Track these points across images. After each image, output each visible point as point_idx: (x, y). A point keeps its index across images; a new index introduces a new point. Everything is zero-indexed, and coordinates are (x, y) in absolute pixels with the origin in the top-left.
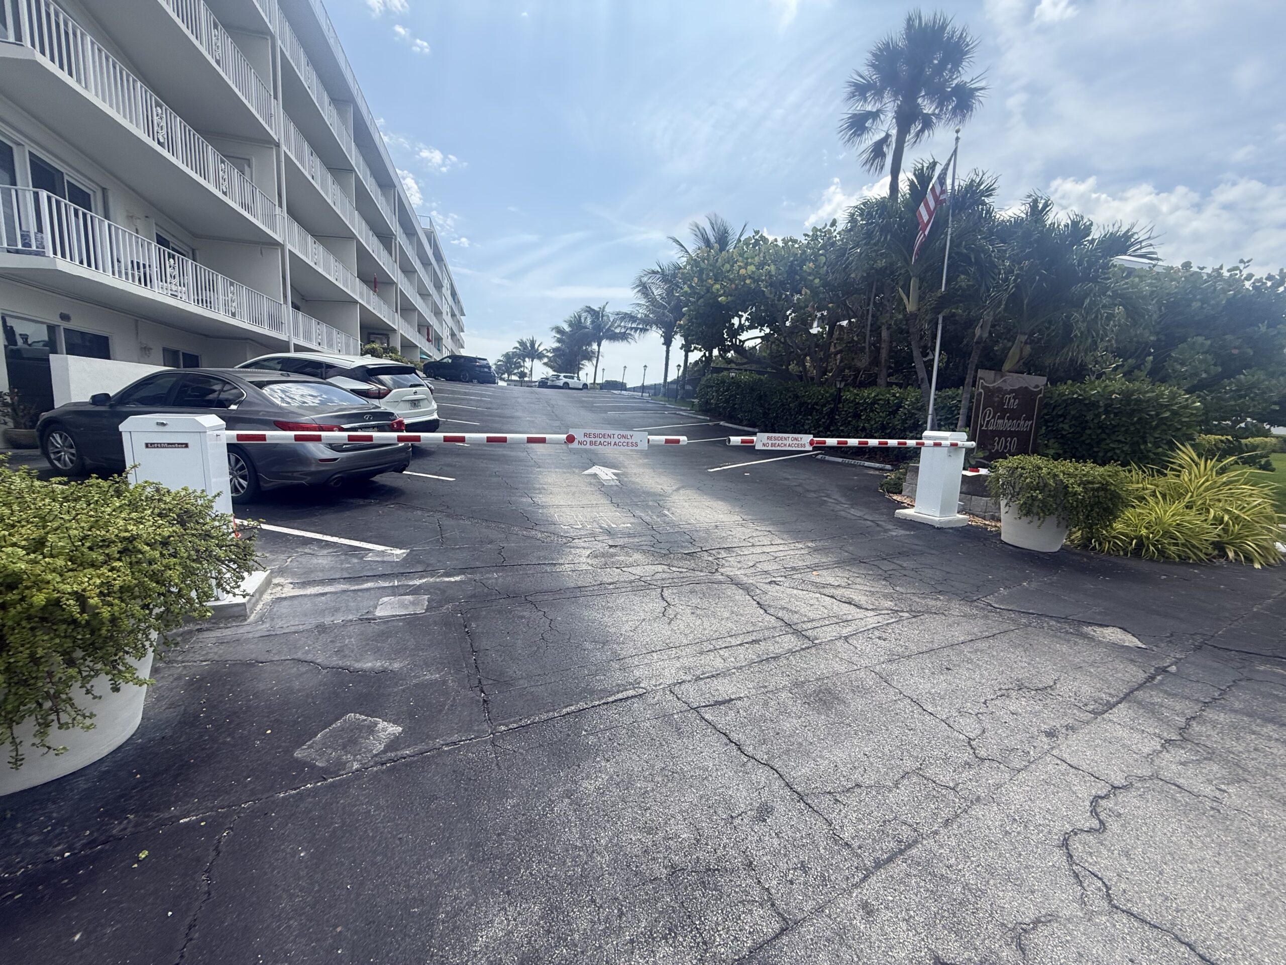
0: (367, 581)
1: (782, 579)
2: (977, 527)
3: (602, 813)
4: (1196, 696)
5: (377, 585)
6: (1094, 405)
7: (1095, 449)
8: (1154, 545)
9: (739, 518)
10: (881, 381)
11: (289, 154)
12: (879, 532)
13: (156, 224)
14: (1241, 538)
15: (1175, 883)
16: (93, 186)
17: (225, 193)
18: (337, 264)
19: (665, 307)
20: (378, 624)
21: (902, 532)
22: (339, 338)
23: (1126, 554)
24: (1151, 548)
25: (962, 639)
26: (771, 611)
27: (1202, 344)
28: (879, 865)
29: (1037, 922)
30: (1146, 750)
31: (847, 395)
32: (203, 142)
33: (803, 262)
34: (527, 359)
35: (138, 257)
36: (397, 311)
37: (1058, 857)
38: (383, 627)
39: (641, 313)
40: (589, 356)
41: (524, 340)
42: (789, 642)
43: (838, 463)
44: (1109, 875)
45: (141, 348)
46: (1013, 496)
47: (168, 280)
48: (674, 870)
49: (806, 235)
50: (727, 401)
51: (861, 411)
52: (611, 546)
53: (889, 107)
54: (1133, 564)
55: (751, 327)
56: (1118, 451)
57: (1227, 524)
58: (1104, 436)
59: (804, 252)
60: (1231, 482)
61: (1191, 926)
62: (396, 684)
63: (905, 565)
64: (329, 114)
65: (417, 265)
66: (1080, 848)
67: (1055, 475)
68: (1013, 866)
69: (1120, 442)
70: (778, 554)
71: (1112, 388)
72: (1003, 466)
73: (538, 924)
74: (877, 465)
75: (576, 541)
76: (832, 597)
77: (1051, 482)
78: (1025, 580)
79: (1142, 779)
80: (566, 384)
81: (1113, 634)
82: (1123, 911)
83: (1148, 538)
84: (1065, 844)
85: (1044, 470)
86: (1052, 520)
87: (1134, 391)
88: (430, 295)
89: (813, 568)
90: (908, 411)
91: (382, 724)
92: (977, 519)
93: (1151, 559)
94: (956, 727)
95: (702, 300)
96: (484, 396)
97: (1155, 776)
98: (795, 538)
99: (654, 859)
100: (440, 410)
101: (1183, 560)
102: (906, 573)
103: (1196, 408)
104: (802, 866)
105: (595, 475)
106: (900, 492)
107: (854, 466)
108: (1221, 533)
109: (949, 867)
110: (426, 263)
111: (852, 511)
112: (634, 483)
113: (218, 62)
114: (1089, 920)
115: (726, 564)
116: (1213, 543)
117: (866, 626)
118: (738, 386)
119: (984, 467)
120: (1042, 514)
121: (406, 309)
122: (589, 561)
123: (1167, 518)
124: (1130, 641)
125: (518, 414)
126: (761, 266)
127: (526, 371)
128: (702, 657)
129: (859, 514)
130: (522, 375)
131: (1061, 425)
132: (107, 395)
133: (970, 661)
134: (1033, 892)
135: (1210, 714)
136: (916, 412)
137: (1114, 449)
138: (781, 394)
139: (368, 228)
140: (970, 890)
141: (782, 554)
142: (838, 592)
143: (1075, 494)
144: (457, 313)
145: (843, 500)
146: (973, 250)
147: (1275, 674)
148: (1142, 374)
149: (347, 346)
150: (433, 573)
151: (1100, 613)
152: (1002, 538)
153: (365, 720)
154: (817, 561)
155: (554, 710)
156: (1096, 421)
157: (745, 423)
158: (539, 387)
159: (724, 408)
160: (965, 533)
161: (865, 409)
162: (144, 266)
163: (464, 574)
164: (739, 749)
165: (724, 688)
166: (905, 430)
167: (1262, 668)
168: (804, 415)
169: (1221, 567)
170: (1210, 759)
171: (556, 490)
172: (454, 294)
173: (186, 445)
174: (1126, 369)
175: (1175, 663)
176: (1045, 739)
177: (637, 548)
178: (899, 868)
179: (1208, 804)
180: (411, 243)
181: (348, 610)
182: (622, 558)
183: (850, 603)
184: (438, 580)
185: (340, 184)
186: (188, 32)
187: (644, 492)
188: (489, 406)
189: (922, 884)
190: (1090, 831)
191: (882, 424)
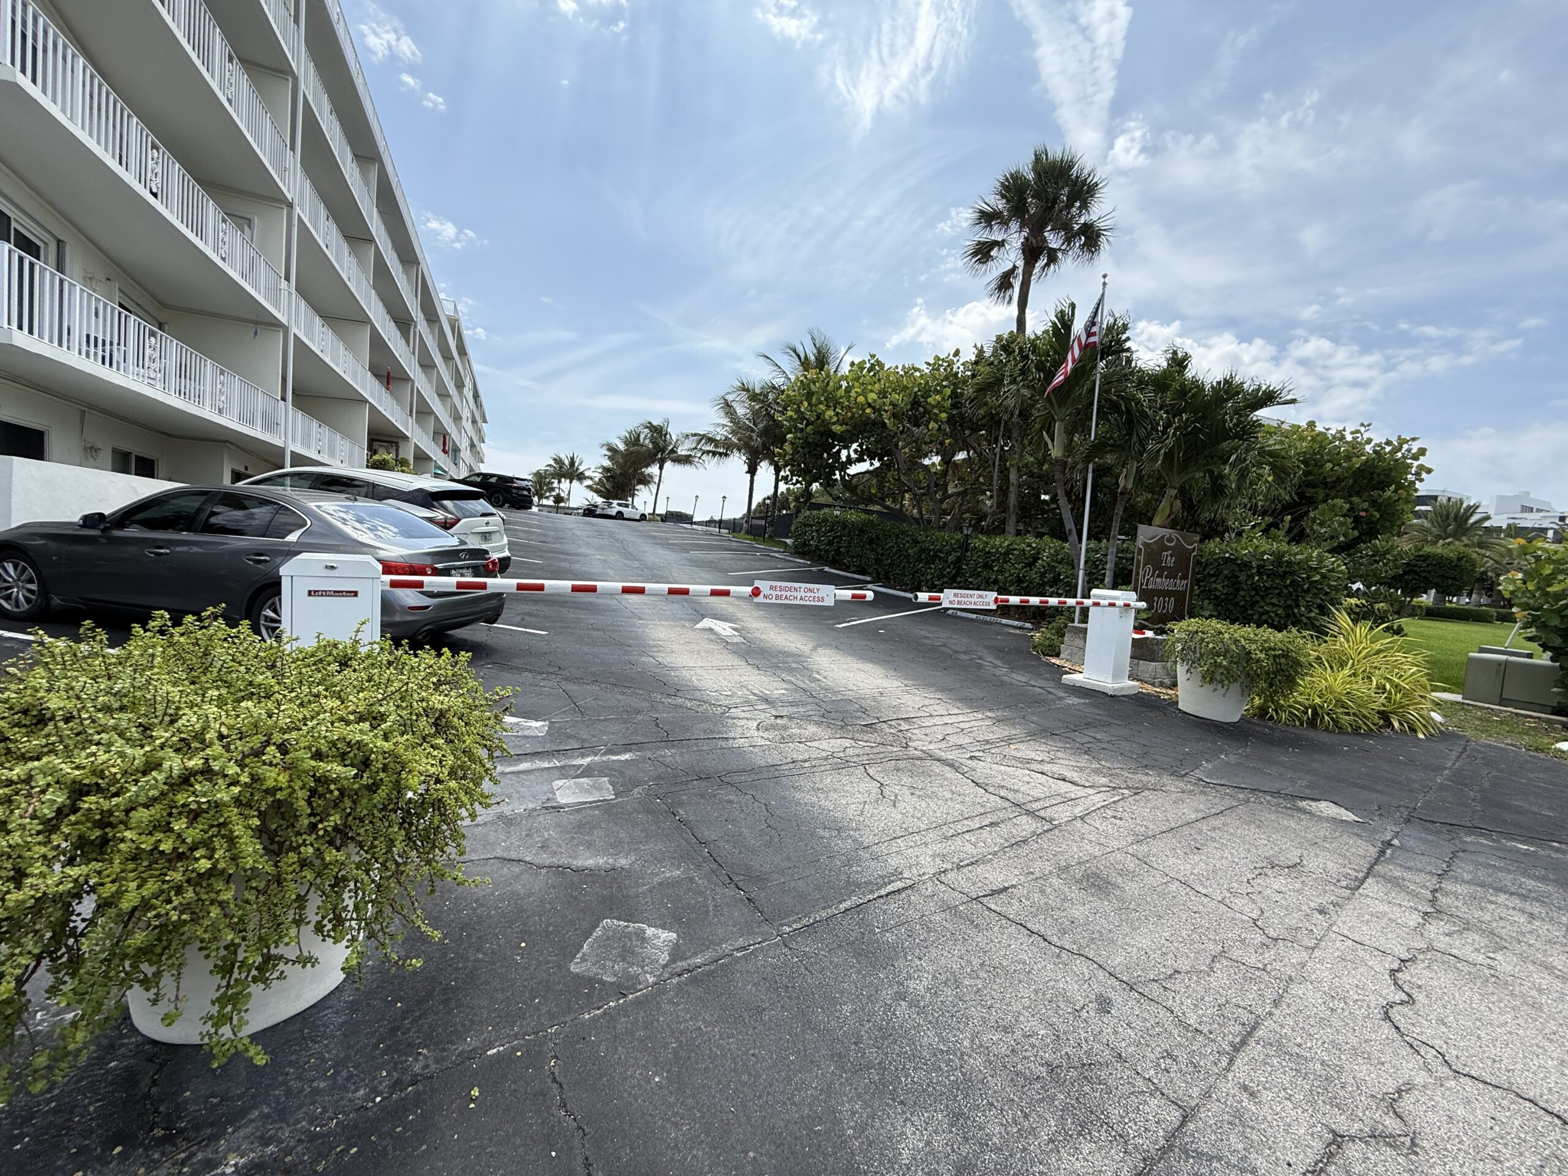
0: (521, 761)
1: (981, 754)
2: (1149, 695)
3: (947, 1015)
4: (1429, 868)
5: (534, 766)
6: (1246, 565)
7: (1250, 612)
8: (1328, 714)
9: (899, 684)
10: (1011, 527)
11: (302, 216)
12: (1053, 700)
13: (120, 290)
14: (1402, 707)
15: (1494, 1046)
16: (46, 237)
17: (224, 259)
18: (347, 353)
19: (753, 431)
20: (570, 813)
21: (1076, 701)
22: (342, 444)
23: (1302, 724)
24: (1326, 718)
25: (1193, 816)
26: (991, 790)
27: (1341, 507)
28: (1237, 1048)
29: (1399, 1091)
30: (1413, 924)
31: (977, 542)
32: (203, 196)
33: (927, 393)
34: (563, 480)
35: (97, 331)
36: (411, 415)
37: (1386, 1029)
38: (578, 817)
39: (721, 433)
40: (646, 481)
41: (563, 457)
42: (1028, 826)
43: (972, 620)
44: (1437, 1043)
45: (85, 449)
46: (1193, 662)
47: (146, 366)
48: (1052, 1068)
49: (929, 364)
50: (830, 543)
51: (993, 561)
52: (776, 717)
53: (1015, 238)
54: (1312, 734)
55: (860, 460)
56: (1273, 615)
57: (1390, 693)
58: (1257, 598)
59: (927, 383)
60: (1386, 649)
61: (1525, 1084)
62: (638, 885)
63: (1098, 736)
64: (350, 171)
65: (438, 359)
66: (1403, 1020)
67: (1236, 641)
68: (1354, 1041)
69: (1274, 605)
70: (962, 725)
71: (1263, 549)
72: (1180, 629)
73: (951, 1132)
74: (1016, 623)
75: (733, 710)
76: (1042, 773)
77: (1234, 647)
78: (1221, 753)
79: (1421, 951)
80: (620, 513)
81: (1326, 808)
82: (1465, 1075)
83: (1322, 707)
84: (1387, 1017)
85: (1227, 636)
86: (1235, 687)
87: (1284, 553)
88: (449, 396)
89: (1009, 740)
90: (1048, 563)
91: (650, 931)
92: (1146, 685)
93: (1327, 729)
94: (1236, 908)
95: (810, 427)
96: (531, 526)
97: (1430, 948)
98: (970, 708)
99: (1025, 1058)
100: (511, 545)
101: (1356, 730)
102: (1104, 745)
103: (1342, 572)
104: (1168, 1054)
105: (711, 630)
106: (1057, 655)
107: (991, 623)
108: (1385, 702)
109: (1299, 1045)
110: (447, 357)
111: (1014, 675)
112: (761, 641)
113: (230, 101)
114: (1442, 1085)
115: (914, 737)
116: (1378, 712)
117: (1094, 805)
118: (844, 526)
119: (1150, 629)
120: (1226, 682)
121: (423, 412)
122: (765, 735)
123: (1338, 687)
124: (1348, 816)
125: (584, 550)
126: (883, 394)
127: (562, 494)
128: (950, 842)
129: (1024, 679)
130: (558, 499)
131: (1214, 586)
132: (101, 515)
133: (1213, 839)
134: (1383, 1064)
135: (1448, 886)
136: (1056, 564)
137: (1268, 612)
138: (897, 537)
139: (385, 312)
140: (1329, 1066)
141: (967, 725)
142: (1046, 768)
143: (1258, 661)
144: (478, 418)
145: (998, 663)
146: (1122, 398)
147: (1482, 845)
148: (1281, 533)
149: (351, 454)
150: (593, 750)
151: (1307, 787)
152: (1180, 707)
153: (627, 927)
154: (1007, 733)
155: (830, 907)
156: (1249, 582)
157: (853, 569)
158: (585, 515)
159: (827, 551)
160: (1140, 701)
161: (998, 559)
162: (104, 342)
163: (630, 751)
164: (1045, 940)
165: (995, 876)
166: (1043, 584)
167: (1469, 839)
168: (926, 564)
169: (1389, 737)
170: (1468, 929)
171: (675, 647)
172: (476, 396)
173: (355, 594)
174: (1263, 526)
175: (1396, 837)
176: (1320, 917)
177: (808, 718)
178: (1254, 1049)
179: (1487, 972)
180: (432, 332)
181: (522, 798)
182: (795, 731)
183: (1064, 780)
184: (605, 759)
185: (356, 256)
186: (198, 63)
187: (780, 652)
188: (543, 539)
189: (1284, 1063)
190: (1402, 1003)
191: (1018, 576)
